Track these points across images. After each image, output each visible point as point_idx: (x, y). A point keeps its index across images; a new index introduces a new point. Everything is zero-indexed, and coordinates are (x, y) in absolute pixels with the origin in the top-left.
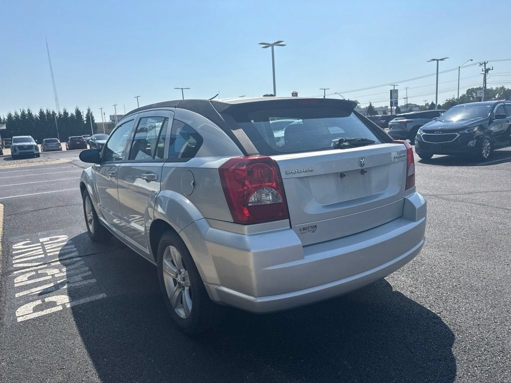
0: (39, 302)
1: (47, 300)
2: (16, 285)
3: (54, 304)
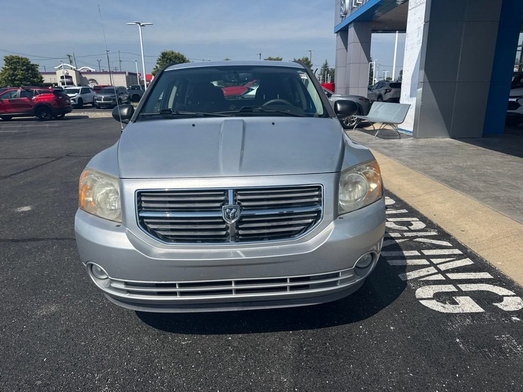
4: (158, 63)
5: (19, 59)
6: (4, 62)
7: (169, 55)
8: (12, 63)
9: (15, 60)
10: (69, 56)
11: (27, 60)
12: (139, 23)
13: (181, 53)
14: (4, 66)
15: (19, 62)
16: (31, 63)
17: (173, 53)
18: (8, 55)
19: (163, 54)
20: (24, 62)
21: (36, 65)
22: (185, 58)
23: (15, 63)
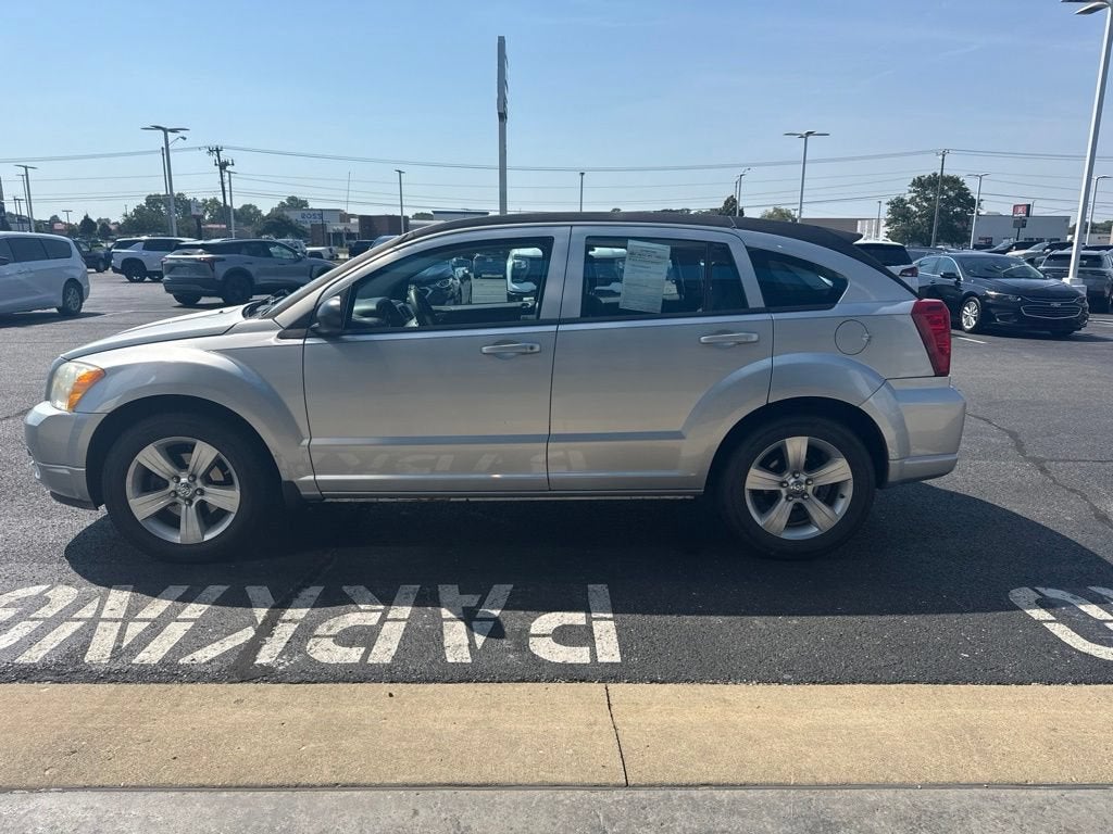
2: (381, 661)
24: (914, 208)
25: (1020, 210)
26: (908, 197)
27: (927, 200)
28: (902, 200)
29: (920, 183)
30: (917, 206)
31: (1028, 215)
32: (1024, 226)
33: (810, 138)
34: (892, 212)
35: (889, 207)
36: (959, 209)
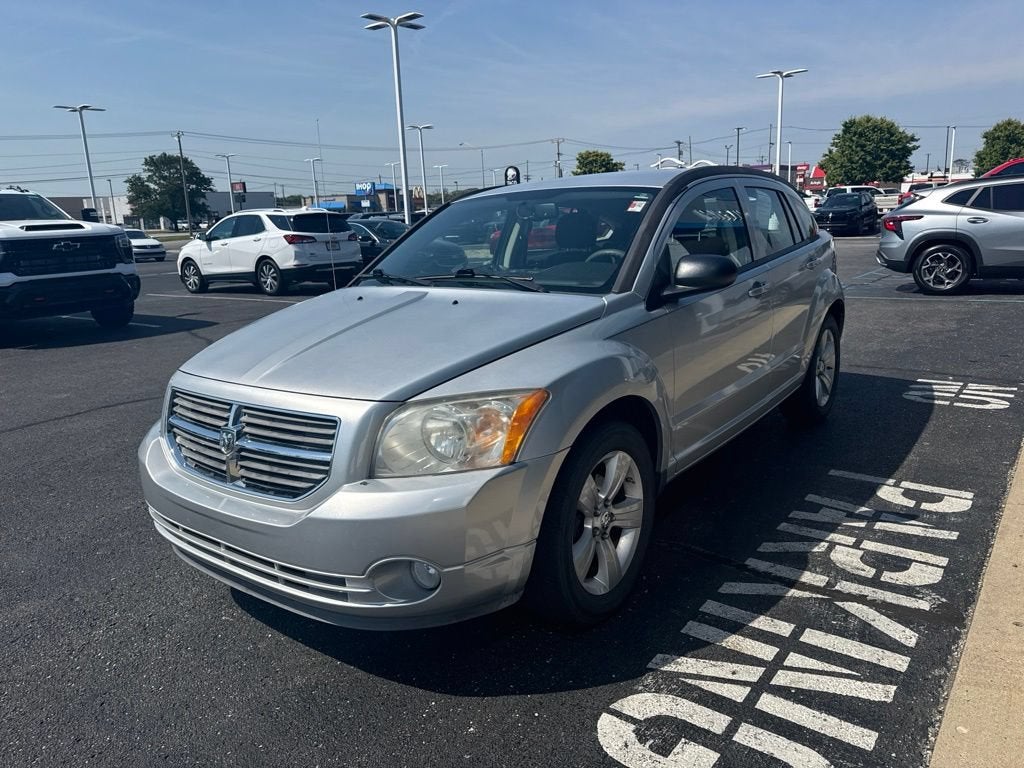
0: (925, 506)
1: (911, 503)
2: (944, 561)
3: (907, 493)
4: (833, 144)
5: (597, 155)
6: (577, 163)
7: (860, 123)
8: (586, 164)
9: (591, 159)
10: (679, 143)
11: (608, 156)
12: (778, 73)
13: (888, 119)
14: (575, 170)
15: (596, 161)
16: (614, 162)
17: (868, 120)
18: (583, 151)
19: (845, 125)
20: (604, 160)
21: (620, 164)
22: (897, 129)
23: (591, 163)
24: (152, 186)
25: (238, 187)
26: (145, 176)
27: (165, 178)
28: (139, 178)
29: (151, 162)
30: (155, 183)
31: (245, 191)
32: (244, 201)
33: (84, 112)
34: (132, 189)
35: (128, 184)
36: (194, 186)
